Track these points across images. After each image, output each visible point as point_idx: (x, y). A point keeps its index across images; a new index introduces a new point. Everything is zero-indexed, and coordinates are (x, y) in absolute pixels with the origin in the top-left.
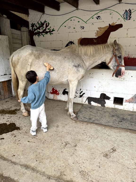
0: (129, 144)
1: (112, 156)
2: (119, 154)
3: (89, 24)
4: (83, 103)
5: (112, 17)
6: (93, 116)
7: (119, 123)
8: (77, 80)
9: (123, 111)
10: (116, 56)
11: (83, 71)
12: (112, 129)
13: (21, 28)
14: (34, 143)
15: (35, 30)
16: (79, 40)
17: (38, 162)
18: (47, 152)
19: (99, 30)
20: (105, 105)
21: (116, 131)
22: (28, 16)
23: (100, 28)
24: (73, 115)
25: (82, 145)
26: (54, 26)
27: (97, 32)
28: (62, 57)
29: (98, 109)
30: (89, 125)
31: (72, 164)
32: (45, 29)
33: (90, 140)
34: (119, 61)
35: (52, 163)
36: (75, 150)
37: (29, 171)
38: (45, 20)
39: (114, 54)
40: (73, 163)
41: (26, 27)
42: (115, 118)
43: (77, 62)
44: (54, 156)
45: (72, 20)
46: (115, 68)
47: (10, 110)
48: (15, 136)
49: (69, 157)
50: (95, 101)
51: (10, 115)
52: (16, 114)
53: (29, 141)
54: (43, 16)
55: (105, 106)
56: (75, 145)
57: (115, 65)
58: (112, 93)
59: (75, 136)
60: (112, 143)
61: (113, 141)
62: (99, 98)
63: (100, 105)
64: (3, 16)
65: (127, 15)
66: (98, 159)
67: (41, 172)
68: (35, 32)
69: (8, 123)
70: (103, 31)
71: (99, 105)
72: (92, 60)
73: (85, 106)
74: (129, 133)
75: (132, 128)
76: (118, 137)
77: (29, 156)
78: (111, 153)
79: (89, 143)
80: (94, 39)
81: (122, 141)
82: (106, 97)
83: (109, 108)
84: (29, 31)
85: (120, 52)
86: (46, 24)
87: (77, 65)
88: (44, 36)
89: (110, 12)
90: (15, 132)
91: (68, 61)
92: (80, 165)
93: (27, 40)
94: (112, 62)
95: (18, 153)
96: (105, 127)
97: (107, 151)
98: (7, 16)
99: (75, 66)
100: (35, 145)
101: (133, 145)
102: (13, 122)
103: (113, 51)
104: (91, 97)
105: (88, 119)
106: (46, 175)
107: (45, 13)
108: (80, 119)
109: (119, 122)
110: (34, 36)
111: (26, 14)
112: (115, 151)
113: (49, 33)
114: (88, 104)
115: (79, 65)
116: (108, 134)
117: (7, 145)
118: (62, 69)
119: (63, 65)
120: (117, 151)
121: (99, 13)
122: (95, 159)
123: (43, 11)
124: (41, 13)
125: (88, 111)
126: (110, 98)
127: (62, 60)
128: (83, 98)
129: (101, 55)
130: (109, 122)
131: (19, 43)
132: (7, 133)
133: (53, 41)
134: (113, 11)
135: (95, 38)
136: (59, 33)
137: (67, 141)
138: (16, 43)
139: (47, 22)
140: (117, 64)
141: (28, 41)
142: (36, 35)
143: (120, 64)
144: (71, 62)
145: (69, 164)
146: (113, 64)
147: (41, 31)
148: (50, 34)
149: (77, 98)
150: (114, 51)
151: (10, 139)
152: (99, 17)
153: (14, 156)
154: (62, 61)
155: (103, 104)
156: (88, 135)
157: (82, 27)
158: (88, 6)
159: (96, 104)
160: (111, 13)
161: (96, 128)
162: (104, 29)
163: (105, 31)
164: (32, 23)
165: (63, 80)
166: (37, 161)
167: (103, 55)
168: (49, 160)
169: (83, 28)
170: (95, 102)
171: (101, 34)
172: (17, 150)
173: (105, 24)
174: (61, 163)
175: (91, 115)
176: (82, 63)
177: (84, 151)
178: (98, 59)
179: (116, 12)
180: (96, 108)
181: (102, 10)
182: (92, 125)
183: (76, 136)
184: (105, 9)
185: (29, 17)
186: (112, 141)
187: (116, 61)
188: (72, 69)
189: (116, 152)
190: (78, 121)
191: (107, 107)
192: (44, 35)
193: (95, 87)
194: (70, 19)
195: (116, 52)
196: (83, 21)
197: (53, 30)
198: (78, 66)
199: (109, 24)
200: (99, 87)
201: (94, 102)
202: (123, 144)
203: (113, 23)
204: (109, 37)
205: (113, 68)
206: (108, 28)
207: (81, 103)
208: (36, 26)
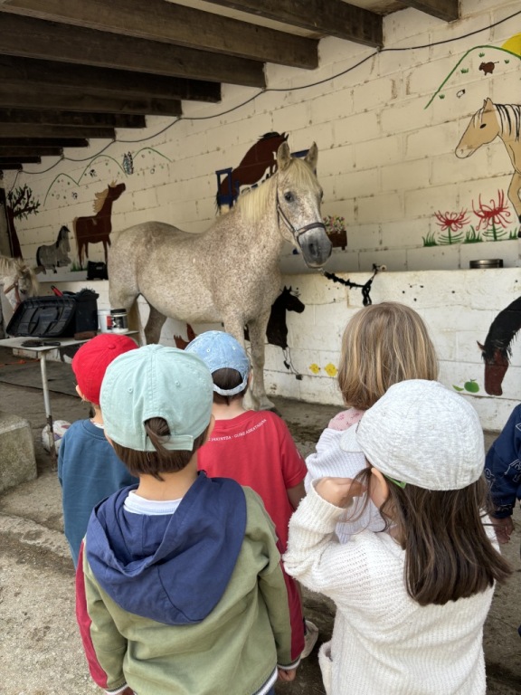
3: (83, 186)
5: (109, 170)
15: (15, 205)
19: (97, 199)
22: (1, 178)
26: (38, 196)
27: (95, 203)
32: (28, 203)
38: (25, 185)
45: (59, 182)
54: (19, 175)
65: (127, 164)
68: (14, 211)
70: (102, 201)
80: (92, 219)
84: (5, 209)
86: (28, 192)
88: (27, 218)
89: (105, 160)
107: (24, 171)
110: (15, 219)
113: (33, 211)
121: (91, 163)
123: (19, 168)
124: (18, 172)
133: (41, 227)
134: (108, 158)
136: (46, 210)
139: (28, 187)
142: (17, 218)
147: (22, 207)
148: (35, 212)
152: (93, 171)
157: (74, 194)
160: (107, 162)
162: (103, 195)
163: (104, 200)
164: (10, 192)
169: (76, 197)
171: (100, 206)
173: (102, 185)
179: (115, 160)
185: (3, 181)
192: (28, 216)
194: (57, 179)
196: (74, 181)
197: (38, 205)
199: (108, 185)
203: (113, 183)
206: (108, 194)
208: (15, 198)
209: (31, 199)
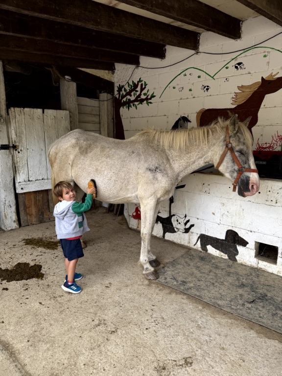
0: (232, 359)
1: (174, 374)
2: (192, 373)
3: (220, 79)
4: (192, 245)
5: (268, 62)
6: (196, 277)
7: (243, 305)
8: (153, 196)
9: (277, 277)
10: (232, 150)
11: (165, 181)
12: (217, 316)
13: (100, 94)
14: (47, 308)
15: (123, 97)
16: (198, 113)
17: (30, 343)
18: (56, 330)
19: (241, 92)
20: (237, 257)
21: (224, 320)
22: (113, 73)
23: (241, 88)
24: (147, 268)
25: (127, 333)
26: (155, 89)
27: (236, 96)
28: (128, 152)
29: (219, 265)
30: (174, 295)
31: (82, 364)
32: (140, 95)
33: (151, 326)
34: (240, 161)
35: (50, 353)
36: (107, 339)
37: (3, 355)
38: (140, 79)
39: (227, 146)
40: (84, 365)
41: (109, 93)
42: (243, 291)
43: (153, 162)
44: (62, 340)
45: (186, 75)
46: (235, 174)
47: (52, 240)
48: (27, 289)
49: (86, 351)
50: (215, 244)
51: (44, 250)
52: (56, 250)
53: (40, 303)
54: (136, 70)
55: (236, 260)
56: (114, 330)
57: (234, 169)
58: (251, 231)
59: (128, 312)
60: (194, 347)
61: (200, 342)
62: (223, 240)
63: (225, 257)
64: (65, 78)
66: (138, 371)
67: (21, 364)
68: (122, 101)
69: (32, 264)
70: (248, 94)
71: (225, 255)
72: (185, 159)
73: (193, 253)
74: (255, 333)
75: (269, 322)
76: (218, 337)
77: (23, 330)
78: (177, 368)
79: (145, 332)
80: (229, 111)
81: (223, 349)
82: (238, 240)
83: (245, 266)
84: (113, 98)
85: (242, 140)
86: (142, 85)
87: (153, 168)
88: (136, 108)
89: (265, 52)
90: (33, 282)
91: (137, 159)
92: (95, 371)
93: (108, 116)
94: (224, 163)
95: (11, 320)
96: (204, 308)
97: (169, 360)
98: (71, 78)
99: (150, 170)
100: (46, 312)
101: (243, 364)
102: (41, 264)
103: (225, 140)
104: (206, 234)
105: (180, 282)
106: (23, 371)
107: (141, 65)
108: (161, 279)
109: (246, 303)
110: (121, 108)
111: (108, 70)
112: (189, 365)
113: (145, 102)
114: (200, 249)
115: (157, 168)
116: (199, 323)
117: (5, 301)
118: (123, 175)
119: (126, 167)
120: (194, 366)
121: (240, 56)
122: (133, 371)
123: (136, 63)
124: (133, 67)
125: (192, 264)
126: (248, 243)
127: (125, 157)
128: (191, 234)
129: (202, 149)
130: (221, 298)
131: (94, 122)
132: (18, 280)
133: (152, 116)
134: (270, 50)
135: (231, 107)
136: (162, 102)
137: (106, 318)
138: (88, 122)
139: (142, 81)
140: (236, 168)
141: (110, 118)
142: (125, 107)
143: (244, 168)
144: (142, 162)
145: (76, 364)
146: (227, 167)
147: (133, 98)
148: (148, 103)
149: (179, 232)
150: (228, 140)
151: (16, 291)
152: (239, 64)
153: (3, 322)
154: (126, 159)
155: (233, 254)
156: (154, 316)
157: (205, 87)
158: (218, 45)
159: (218, 251)
160: (266, 54)
161: (184, 305)
162: (251, 88)
163: (252, 93)
164: (120, 85)
165: (129, 195)
166: (28, 341)
167: (205, 150)
168: (48, 346)
169: (207, 89)
170: (216, 248)
171: (244, 99)
172: (14, 313)
173: (252, 77)
174: (64, 357)
175: (192, 274)
176: (165, 164)
177: (123, 346)
178: (196, 156)
179: (278, 50)
180: (213, 261)
181: (245, 50)
182: (180, 297)
183: (130, 313)
184: (254, 47)
185: (115, 74)
186: (197, 340)
187: (234, 160)
188: (144, 175)
189: (187, 368)
190: (154, 283)
191: (241, 262)
192: (138, 106)
193: (214, 214)
194: (184, 73)
195: (231, 141)
196: (208, 74)
197: (153, 96)
198: (155, 170)
199: (262, 78)
200: (222, 215)
201: (213, 247)
202: (219, 354)
203: (271, 75)
204: (262, 106)
205: (232, 176)
206: (260, 86)
207: (188, 246)
208: (125, 90)
209: (145, 91)
